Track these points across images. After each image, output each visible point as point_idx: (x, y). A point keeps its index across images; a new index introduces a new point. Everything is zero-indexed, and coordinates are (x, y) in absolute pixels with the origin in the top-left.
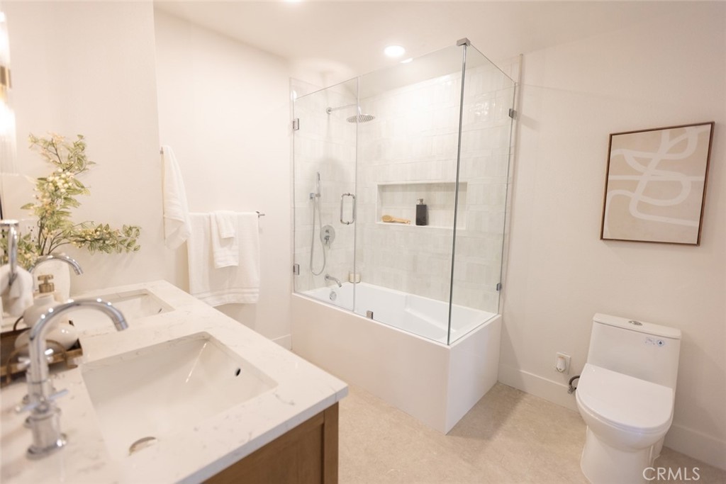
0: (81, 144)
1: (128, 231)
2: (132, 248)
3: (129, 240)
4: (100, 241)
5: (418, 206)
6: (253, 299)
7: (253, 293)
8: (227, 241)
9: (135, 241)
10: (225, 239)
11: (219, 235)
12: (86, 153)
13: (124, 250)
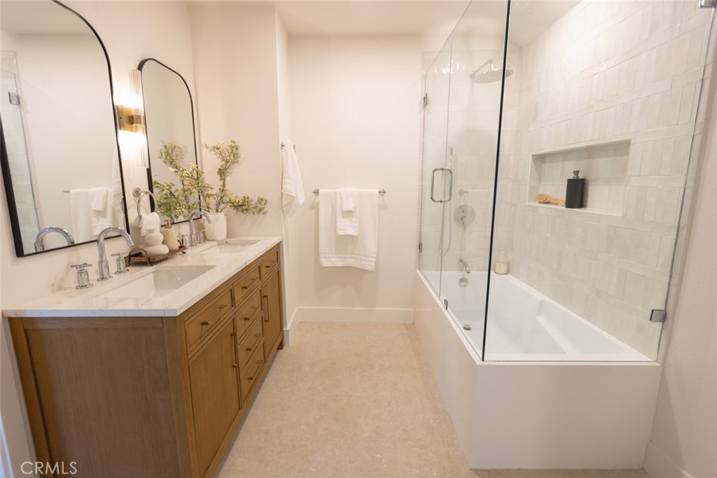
0: (235, 146)
1: (260, 200)
2: (261, 213)
3: (261, 207)
4: (242, 206)
5: (569, 180)
6: (370, 266)
7: (369, 261)
8: (348, 214)
9: (264, 208)
10: (346, 211)
11: (342, 208)
12: (240, 151)
13: (256, 213)
